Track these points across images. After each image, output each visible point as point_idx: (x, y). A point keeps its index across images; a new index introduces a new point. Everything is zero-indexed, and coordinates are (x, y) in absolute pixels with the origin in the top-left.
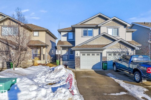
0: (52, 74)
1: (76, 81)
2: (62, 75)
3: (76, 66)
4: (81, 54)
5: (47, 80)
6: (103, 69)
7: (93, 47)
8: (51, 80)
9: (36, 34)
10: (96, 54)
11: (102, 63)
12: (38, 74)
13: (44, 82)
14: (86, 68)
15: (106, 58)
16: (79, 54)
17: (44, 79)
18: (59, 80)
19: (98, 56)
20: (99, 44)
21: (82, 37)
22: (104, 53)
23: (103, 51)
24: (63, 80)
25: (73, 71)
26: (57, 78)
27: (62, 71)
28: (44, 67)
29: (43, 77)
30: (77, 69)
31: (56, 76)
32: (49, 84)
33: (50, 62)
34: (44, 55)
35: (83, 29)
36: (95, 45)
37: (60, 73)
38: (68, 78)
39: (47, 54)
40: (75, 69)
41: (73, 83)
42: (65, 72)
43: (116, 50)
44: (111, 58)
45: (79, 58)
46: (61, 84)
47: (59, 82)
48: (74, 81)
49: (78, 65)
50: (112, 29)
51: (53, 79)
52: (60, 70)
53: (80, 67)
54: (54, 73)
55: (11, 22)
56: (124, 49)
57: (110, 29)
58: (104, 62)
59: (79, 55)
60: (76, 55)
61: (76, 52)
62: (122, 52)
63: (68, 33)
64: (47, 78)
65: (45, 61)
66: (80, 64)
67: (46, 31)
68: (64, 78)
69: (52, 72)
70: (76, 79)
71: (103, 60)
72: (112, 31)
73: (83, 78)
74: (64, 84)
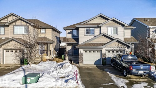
0: (61, 70)
1: (80, 75)
2: (70, 70)
3: (80, 61)
4: (84, 51)
5: (59, 75)
6: (102, 64)
7: (94, 46)
8: (62, 75)
9: (43, 31)
10: (96, 51)
11: (102, 60)
12: (50, 70)
13: (57, 76)
14: (89, 64)
15: (105, 54)
16: (82, 51)
17: (56, 74)
18: (68, 75)
19: (98, 53)
20: (100, 42)
21: (85, 35)
22: (104, 51)
23: (103, 49)
24: (71, 75)
25: (77, 67)
26: (66, 73)
27: (69, 67)
28: (52, 63)
29: (55, 72)
30: (81, 65)
31: (65, 71)
32: (61, 77)
33: (55, 57)
34: (51, 51)
35: (86, 28)
36: (96, 44)
37: (68, 69)
38: (74, 73)
39: (53, 50)
40: (79, 64)
41: (78, 77)
42: (72, 68)
43: (114, 48)
44: (111, 55)
45: (82, 55)
46: (70, 77)
47: (68, 76)
48: (78, 75)
49: (82, 60)
50: (111, 28)
51: (63, 74)
52: (68, 66)
53: (83, 63)
54: (63, 69)
55: (22, 22)
56: (122, 47)
57: (110, 28)
58: (104, 58)
59: (82, 53)
60: (80, 53)
61: (80, 50)
62: (120, 50)
63: (72, 31)
64: (58, 73)
65: (51, 56)
66: (83, 60)
67: (52, 29)
68: (71, 73)
69: (62, 68)
70: (80, 74)
71: (102, 57)
72: (112, 30)
73: (85, 73)
74: (72, 77)
